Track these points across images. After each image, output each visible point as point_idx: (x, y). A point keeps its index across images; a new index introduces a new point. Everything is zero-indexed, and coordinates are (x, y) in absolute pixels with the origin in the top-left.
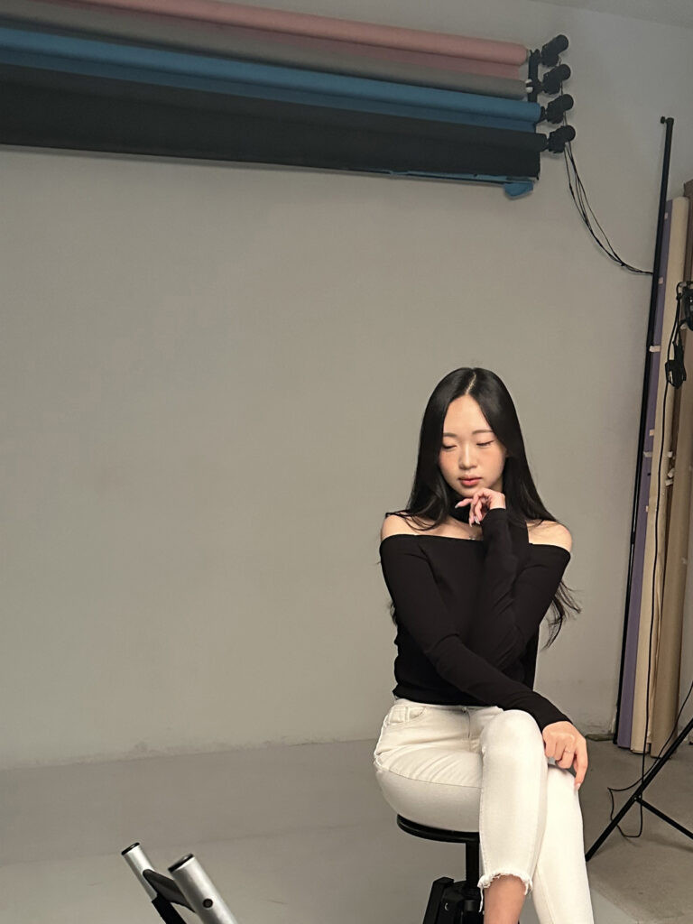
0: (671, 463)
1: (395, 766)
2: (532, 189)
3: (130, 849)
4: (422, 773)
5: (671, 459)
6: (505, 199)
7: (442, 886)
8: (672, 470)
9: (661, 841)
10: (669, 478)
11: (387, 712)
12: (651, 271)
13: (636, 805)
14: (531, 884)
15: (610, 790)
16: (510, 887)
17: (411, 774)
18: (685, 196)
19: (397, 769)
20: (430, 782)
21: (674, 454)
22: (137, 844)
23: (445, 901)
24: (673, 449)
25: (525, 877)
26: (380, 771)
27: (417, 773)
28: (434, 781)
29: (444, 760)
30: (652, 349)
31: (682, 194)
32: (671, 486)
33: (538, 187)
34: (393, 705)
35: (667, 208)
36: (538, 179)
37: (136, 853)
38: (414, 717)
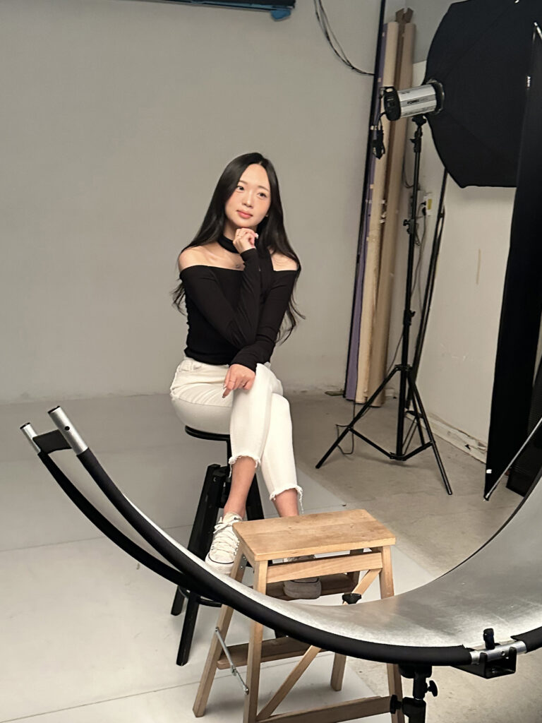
0: (384, 208)
1: (183, 396)
2: (290, 14)
3: (24, 426)
4: (199, 399)
5: (384, 205)
6: (271, 20)
7: (212, 469)
8: (385, 213)
9: (367, 457)
10: (382, 218)
11: (179, 364)
12: (373, 73)
13: (350, 433)
14: (260, 461)
15: (337, 426)
16: (247, 463)
17: (192, 400)
18: (396, 21)
19: (184, 397)
20: (204, 405)
21: (386, 202)
22: (29, 424)
23: (214, 476)
24: (385, 197)
25: (256, 457)
26: (173, 399)
27: (196, 399)
28: (206, 404)
29: (210, 392)
30: (372, 128)
31: (394, 19)
32: (383, 223)
33: (294, 13)
34: (183, 360)
35: (384, 28)
36: (294, 7)
37: (28, 428)
38: (196, 368)
